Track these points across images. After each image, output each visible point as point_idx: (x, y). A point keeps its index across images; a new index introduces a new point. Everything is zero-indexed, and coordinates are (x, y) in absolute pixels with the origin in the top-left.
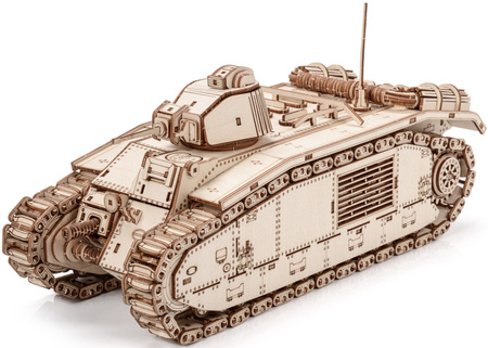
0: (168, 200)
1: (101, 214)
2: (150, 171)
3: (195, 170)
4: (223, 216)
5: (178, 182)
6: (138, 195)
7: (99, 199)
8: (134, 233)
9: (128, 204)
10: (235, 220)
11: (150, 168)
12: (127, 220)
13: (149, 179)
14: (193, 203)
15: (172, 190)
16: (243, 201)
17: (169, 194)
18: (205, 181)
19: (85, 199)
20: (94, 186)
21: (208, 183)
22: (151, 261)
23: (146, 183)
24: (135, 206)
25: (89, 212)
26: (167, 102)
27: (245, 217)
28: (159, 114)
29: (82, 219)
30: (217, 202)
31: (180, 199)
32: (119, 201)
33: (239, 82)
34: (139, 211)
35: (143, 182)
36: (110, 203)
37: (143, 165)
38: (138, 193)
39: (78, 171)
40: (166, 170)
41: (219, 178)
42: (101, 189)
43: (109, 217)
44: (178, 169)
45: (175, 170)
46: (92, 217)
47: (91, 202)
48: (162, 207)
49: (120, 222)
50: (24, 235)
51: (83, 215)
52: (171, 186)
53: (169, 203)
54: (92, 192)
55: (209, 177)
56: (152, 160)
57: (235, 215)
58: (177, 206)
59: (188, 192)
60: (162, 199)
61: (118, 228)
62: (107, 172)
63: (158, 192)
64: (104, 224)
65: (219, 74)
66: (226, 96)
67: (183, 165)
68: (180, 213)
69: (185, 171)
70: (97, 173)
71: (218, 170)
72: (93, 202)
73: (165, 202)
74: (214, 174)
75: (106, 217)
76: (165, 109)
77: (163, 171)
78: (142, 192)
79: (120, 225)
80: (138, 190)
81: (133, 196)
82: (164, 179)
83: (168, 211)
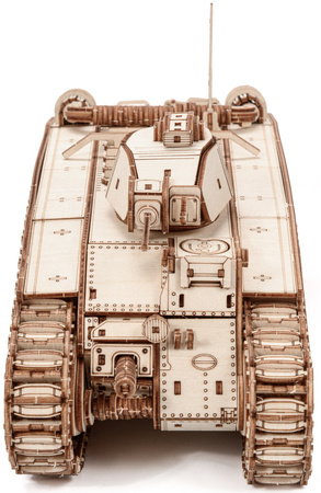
0: (229, 305)
2: (191, 274)
6: (178, 311)
8: (194, 362)
11: (190, 270)
13: (190, 285)
15: (233, 291)
17: (229, 298)
19: (96, 336)
22: (294, 390)
23: (187, 292)
28: (137, 197)
35: (180, 292)
38: (176, 308)
40: (219, 267)
43: (150, 350)
46: (119, 357)
48: (223, 317)
49: (163, 353)
50: (47, 411)
51: (102, 357)
53: (233, 309)
56: (190, 258)
60: (221, 307)
61: (162, 361)
62: (92, 290)
64: (144, 360)
73: (225, 309)
75: (145, 351)
76: (140, 189)
77: (215, 270)
78: (182, 305)
79: (164, 357)
80: (174, 304)
81: (169, 314)
82: (221, 279)
83: (233, 320)
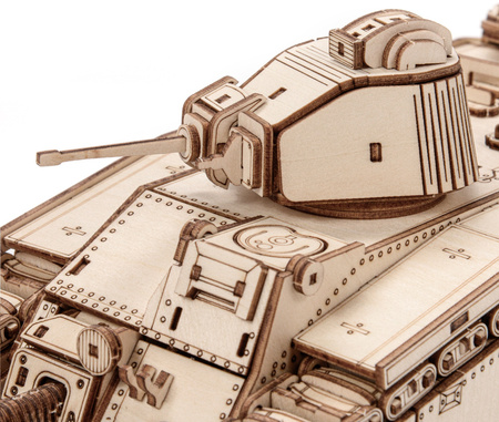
0: (241, 353)
1: (69, 376)
2: (196, 274)
3: (313, 279)
4: (390, 401)
5: (269, 309)
6: (163, 331)
7: (64, 334)
9: (137, 352)
10: (414, 409)
11: (197, 268)
12: (133, 393)
13: (193, 294)
14: (302, 360)
15: (254, 328)
16: (433, 359)
17: (246, 337)
18: (334, 301)
19: (30, 331)
20: (52, 298)
21: (340, 305)
23: (187, 305)
24: (156, 359)
25: (37, 365)
26: (227, 80)
27: (436, 401)
29: (20, 382)
30: (370, 365)
31: (273, 352)
32: (116, 349)
33: (398, 55)
34: (165, 375)
35: (178, 302)
36: (93, 351)
37: (180, 259)
38: (164, 328)
39: (11, 251)
40: (240, 276)
41: (368, 293)
42: (68, 308)
43: (88, 384)
44: (272, 275)
45: (263, 278)
46: (44, 381)
47: (42, 342)
48: (225, 369)
49: (115, 399)
51: (24, 373)
52: (251, 318)
53: (245, 361)
54: (45, 312)
55: (344, 291)
56: (203, 246)
57: (416, 396)
58: (264, 368)
59: (292, 332)
60: (226, 350)
61: (109, 412)
62: (85, 262)
63: (216, 330)
64: (76, 401)
65: (357, 29)
66: (355, 85)
67: (281, 264)
68: (273, 388)
69: (288, 282)
70: (61, 262)
71: (364, 273)
72: (47, 341)
73: (233, 357)
74: (353, 283)
75: (80, 384)
76: (211, 99)
77: (232, 278)
78: (174, 326)
79: (115, 407)
80: (163, 320)
81: (151, 335)
82: (235, 299)
83: (240, 381)
